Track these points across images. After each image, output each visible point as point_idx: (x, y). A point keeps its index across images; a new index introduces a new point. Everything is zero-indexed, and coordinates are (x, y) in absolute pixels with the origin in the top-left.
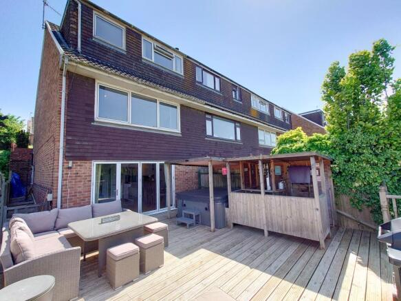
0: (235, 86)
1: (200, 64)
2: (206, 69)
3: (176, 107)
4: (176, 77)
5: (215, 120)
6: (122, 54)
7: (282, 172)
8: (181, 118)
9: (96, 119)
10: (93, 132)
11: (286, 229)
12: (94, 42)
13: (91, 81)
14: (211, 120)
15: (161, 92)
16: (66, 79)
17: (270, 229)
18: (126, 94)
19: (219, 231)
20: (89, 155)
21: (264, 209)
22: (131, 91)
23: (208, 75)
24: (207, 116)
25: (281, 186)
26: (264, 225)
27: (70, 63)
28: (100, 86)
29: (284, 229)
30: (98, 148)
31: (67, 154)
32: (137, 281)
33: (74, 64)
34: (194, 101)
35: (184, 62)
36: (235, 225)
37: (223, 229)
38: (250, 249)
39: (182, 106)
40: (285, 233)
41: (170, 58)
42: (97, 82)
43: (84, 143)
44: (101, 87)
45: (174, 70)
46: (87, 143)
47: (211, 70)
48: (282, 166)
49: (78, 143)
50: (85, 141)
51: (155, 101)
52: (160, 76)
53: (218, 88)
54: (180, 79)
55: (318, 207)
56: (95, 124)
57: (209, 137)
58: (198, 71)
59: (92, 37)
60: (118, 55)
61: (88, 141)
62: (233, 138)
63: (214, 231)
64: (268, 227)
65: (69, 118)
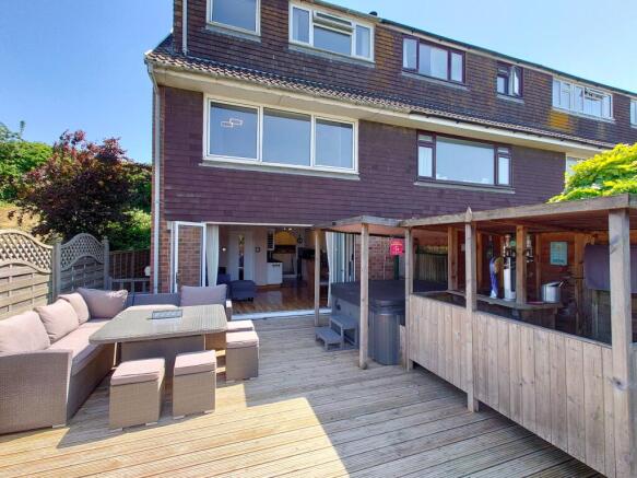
0: (503, 65)
1: (413, 30)
2: (427, 39)
3: (350, 126)
4: (356, 67)
5: (441, 146)
6: (253, 43)
7: (571, 258)
8: (359, 145)
9: (205, 158)
10: (200, 177)
11: (518, 412)
12: (209, 34)
13: (197, 97)
14: (432, 146)
15: (312, 99)
16: (161, 98)
17: (481, 398)
18: (254, 111)
19: (377, 369)
20: (196, 213)
21: (469, 345)
22: (262, 105)
23: (435, 51)
24: (422, 138)
25: (550, 293)
26: (468, 382)
27: (157, 71)
28: (212, 103)
29: (513, 409)
30: (208, 202)
31: (167, 212)
32: (149, 427)
33: (163, 72)
34: (383, 108)
35: (376, 34)
36: (416, 365)
37: (390, 368)
38: (400, 432)
39: (362, 122)
40: (515, 419)
41: (345, 32)
42: (206, 96)
43: (188, 195)
44: (214, 105)
45: (354, 54)
46: (192, 195)
47: (441, 38)
48: (571, 243)
49: (180, 195)
50: (190, 192)
51: (307, 118)
52: (323, 72)
53: (457, 76)
54: (366, 69)
55: (623, 376)
56: (204, 165)
57: (424, 179)
58: (408, 47)
59: (204, 24)
60: (247, 46)
61: (194, 192)
62: (488, 180)
63: (366, 368)
64: (476, 389)
65: (167, 158)
